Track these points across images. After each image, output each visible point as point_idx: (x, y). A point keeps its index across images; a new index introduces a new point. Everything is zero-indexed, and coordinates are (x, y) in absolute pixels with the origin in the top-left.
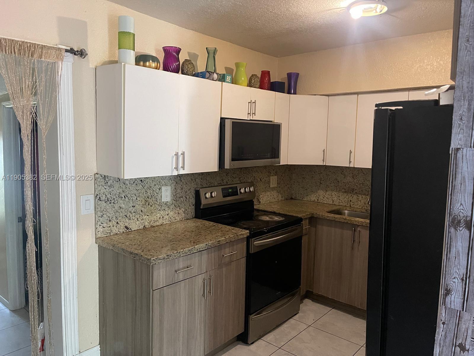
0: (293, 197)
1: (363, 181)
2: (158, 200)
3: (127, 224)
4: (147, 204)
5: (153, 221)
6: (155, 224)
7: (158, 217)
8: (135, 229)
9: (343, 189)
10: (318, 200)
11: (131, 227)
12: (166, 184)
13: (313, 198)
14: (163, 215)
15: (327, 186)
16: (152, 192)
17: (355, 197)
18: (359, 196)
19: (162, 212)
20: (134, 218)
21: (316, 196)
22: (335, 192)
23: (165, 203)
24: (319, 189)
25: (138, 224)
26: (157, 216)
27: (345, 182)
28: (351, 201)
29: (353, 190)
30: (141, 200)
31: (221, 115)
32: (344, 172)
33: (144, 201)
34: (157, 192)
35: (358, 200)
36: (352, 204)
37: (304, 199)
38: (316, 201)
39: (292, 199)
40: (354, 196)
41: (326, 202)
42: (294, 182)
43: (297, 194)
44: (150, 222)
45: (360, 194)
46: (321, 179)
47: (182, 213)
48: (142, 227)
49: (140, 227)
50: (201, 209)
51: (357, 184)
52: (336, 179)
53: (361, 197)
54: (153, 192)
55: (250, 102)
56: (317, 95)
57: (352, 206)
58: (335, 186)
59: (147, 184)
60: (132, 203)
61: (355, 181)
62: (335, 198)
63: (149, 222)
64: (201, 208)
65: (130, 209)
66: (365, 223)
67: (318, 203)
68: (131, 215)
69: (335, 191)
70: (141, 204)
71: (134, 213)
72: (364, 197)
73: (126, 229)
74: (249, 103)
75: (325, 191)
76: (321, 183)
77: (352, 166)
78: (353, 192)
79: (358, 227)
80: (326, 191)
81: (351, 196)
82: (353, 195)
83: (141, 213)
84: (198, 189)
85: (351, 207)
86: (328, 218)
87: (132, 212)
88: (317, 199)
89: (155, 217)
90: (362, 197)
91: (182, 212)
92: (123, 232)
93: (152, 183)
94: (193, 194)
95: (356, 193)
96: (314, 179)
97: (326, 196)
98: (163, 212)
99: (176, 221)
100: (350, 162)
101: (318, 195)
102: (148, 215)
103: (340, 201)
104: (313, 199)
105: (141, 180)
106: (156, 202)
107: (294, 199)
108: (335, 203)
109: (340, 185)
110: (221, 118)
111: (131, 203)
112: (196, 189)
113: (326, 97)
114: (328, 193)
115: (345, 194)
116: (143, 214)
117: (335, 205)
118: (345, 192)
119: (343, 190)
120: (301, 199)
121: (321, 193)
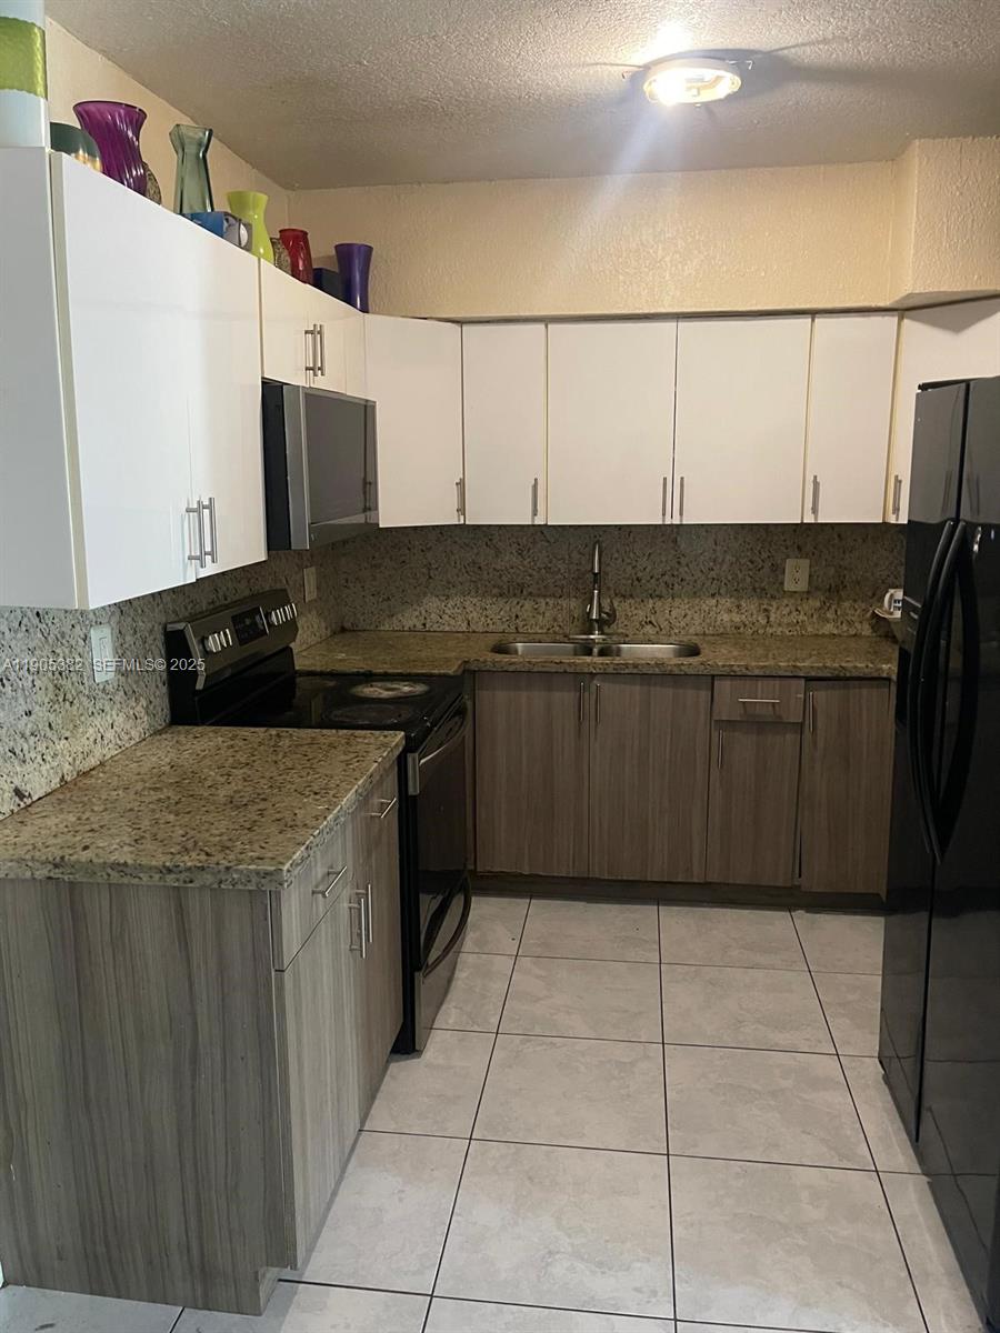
0: (347, 625)
1: (546, 560)
2: (85, 681)
3: (17, 782)
4: (61, 700)
5: (81, 756)
6: (86, 766)
7: (92, 739)
8: (41, 793)
9: (494, 587)
10: (424, 625)
11: (28, 787)
12: (99, 620)
13: (410, 619)
14: (101, 730)
15: (449, 583)
16: (67, 651)
17: (528, 605)
18: (539, 600)
19: (97, 721)
20: (33, 755)
21: (417, 613)
22: (472, 597)
23: (101, 687)
24: (425, 594)
25: (45, 774)
26: (88, 735)
27: (498, 567)
28: (517, 616)
29: (521, 587)
30: (43, 688)
31: (263, 372)
32: (494, 542)
33: (51, 687)
34: (80, 650)
35: (538, 613)
36: (521, 624)
37: (382, 628)
38: (420, 627)
39: (343, 630)
40: (526, 603)
41: (447, 629)
42: (347, 581)
43: (359, 615)
44: (74, 759)
45: (539, 596)
46: (429, 566)
47: (142, 715)
48: (55, 783)
49: (53, 785)
50: (200, 691)
51: (530, 571)
52: (474, 563)
53: (544, 604)
54: (71, 652)
55: (312, 332)
56: (431, 318)
57: (521, 630)
58: (471, 581)
59: (53, 627)
60: (23, 703)
61: (525, 562)
62: (475, 614)
63: (70, 759)
64: (197, 688)
65: (21, 725)
66: (612, 666)
67: (424, 633)
68: (26, 747)
69: (473, 593)
70: (47, 700)
71: (32, 738)
72: (551, 602)
73: (17, 799)
74: (306, 332)
75: (444, 598)
76: (430, 577)
77: (539, 521)
78: (522, 592)
79: (593, 679)
80: (448, 597)
81: (518, 603)
82: (522, 602)
83: (49, 734)
84: (180, 626)
85: (518, 632)
86: (512, 668)
87: (28, 733)
88: (423, 622)
89: (84, 740)
90: (547, 603)
91: (143, 711)
92: (12, 811)
93: (64, 621)
94: (160, 645)
95: (530, 594)
96: (411, 568)
97: (447, 611)
98: (99, 717)
99: (133, 742)
100: (535, 513)
101: (423, 612)
102: (66, 738)
103: (489, 621)
104: (408, 624)
105: (38, 614)
106: (82, 688)
107: (350, 631)
108: (473, 627)
109: (485, 576)
110: (263, 382)
111: (21, 701)
112: (169, 626)
113: (454, 325)
114: (451, 603)
115: (501, 602)
116: (55, 736)
117: (474, 632)
118: (501, 596)
119: (495, 591)
120: (372, 627)
121: (432, 604)
